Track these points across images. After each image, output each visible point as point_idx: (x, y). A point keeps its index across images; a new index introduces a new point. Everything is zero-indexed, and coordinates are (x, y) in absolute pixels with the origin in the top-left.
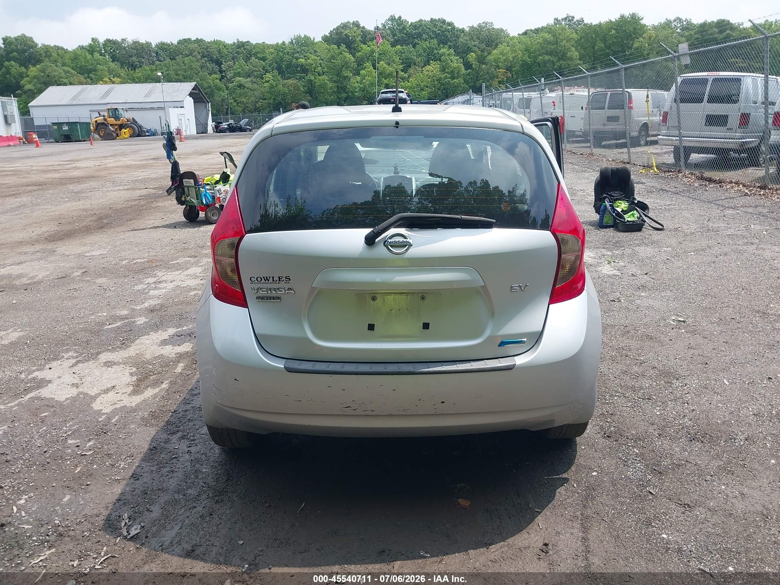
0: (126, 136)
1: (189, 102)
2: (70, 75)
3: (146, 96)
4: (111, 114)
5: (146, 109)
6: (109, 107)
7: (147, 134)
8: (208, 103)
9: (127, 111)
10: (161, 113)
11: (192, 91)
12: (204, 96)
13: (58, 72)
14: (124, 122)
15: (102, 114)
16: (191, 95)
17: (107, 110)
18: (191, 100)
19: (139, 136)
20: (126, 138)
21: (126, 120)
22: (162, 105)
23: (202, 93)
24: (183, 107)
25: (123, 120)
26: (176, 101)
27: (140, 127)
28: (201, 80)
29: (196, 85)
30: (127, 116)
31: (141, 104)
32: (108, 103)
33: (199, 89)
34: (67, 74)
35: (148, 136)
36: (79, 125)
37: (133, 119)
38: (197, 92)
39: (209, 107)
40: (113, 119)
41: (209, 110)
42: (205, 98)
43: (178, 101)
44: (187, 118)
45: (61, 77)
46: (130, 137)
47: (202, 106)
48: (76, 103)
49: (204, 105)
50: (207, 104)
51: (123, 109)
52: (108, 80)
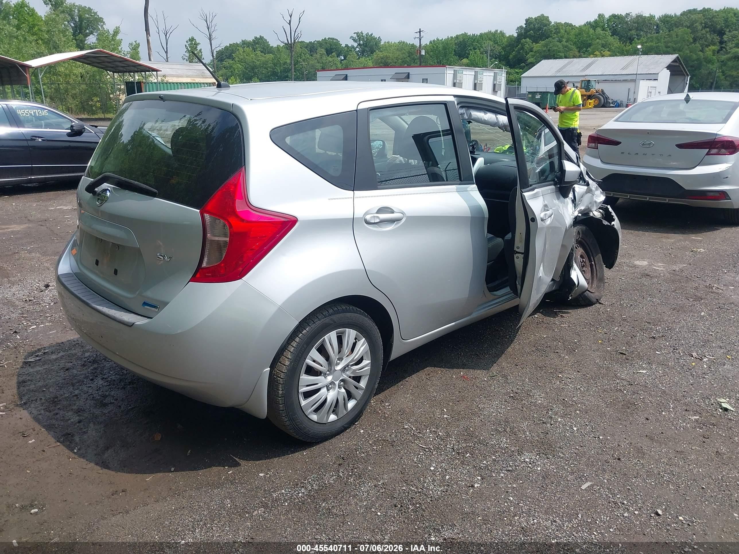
0: (590, 106)
1: (665, 75)
2: (567, 50)
3: (623, 69)
4: (583, 85)
5: (620, 81)
6: (583, 79)
7: (612, 105)
8: (688, 75)
9: (598, 83)
10: (631, 85)
11: (672, 64)
12: (684, 69)
13: (558, 47)
14: (593, 93)
15: (576, 85)
16: (669, 67)
17: (581, 82)
18: (668, 73)
19: (603, 106)
20: (591, 108)
21: (595, 92)
22: (634, 77)
23: (682, 65)
24: (657, 80)
25: (593, 91)
26: (651, 74)
27: (607, 98)
28: (691, 52)
29: (678, 57)
30: (597, 87)
31: (616, 77)
32: (586, 75)
33: (680, 61)
34: (565, 48)
35: (613, 107)
36: (549, 95)
37: (602, 91)
38: (678, 64)
39: (687, 81)
40: (584, 90)
41: (687, 84)
42: (685, 71)
43: (653, 74)
44: (658, 90)
45: (559, 52)
46: (594, 107)
47: (680, 79)
48: (559, 75)
49: (682, 78)
50: (686, 77)
51: (595, 81)
52: (599, 54)
